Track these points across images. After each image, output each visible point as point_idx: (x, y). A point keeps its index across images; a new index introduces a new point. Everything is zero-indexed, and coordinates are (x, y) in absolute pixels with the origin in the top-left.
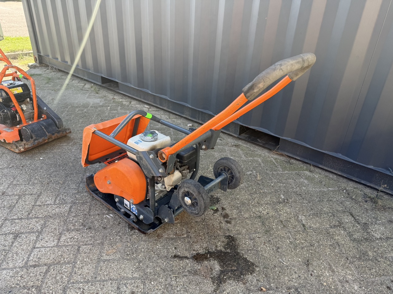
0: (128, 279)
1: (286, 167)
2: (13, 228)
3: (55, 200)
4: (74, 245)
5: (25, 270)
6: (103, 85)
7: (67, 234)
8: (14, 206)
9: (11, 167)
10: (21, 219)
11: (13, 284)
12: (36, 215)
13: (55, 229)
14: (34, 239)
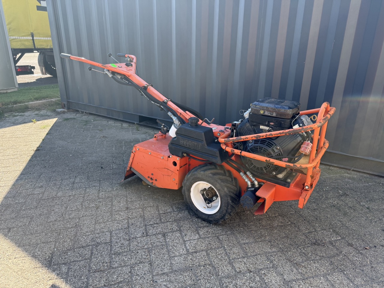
0: (269, 253)
1: (329, 172)
2: (157, 230)
4: (214, 236)
5: (190, 255)
6: (140, 123)
7: (201, 229)
10: (157, 223)
11: (190, 265)
12: (166, 220)
13: (190, 227)
14: (179, 236)
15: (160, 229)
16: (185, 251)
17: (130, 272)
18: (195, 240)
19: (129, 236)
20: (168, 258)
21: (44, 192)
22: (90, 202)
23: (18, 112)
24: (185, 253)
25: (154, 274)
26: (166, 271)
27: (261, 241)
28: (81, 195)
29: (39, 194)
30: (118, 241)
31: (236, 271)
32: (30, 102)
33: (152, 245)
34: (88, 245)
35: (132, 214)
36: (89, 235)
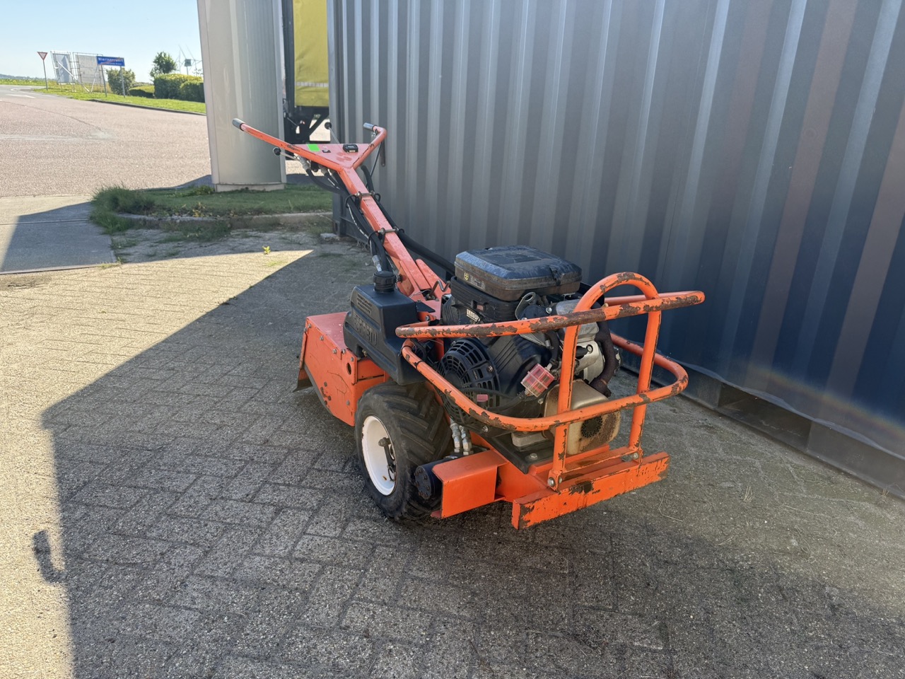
0: (449, 615)
1: (818, 486)
2: (275, 497)
3: (344, 466)
4: (368, 543)
5: (287, 562)
7: (358, 522)
8: (281, 464)
9: (280, 403)
10: (289, 485)
11: (269, 579)
12: (311, 483)
13: (340, 511)
14: (304, 520)
15: (282, 497)
16: (286, 551)
17: (162, 554)
18: (325, 537)
19: (220, 492)
20: (245, 553)
21: (168, 379)
22: (218, 414)
23: (256, 231)
24: (282, 555)
25: (195, 572)
26: (220, 573)
27: (456, 586)
28: (215, 399)
29: (158, 380)
30: (196, 494)
31: (340, 622)
32: (286, 213)
33: (242, 520)
34: (145, 487)
35: (264, 454)
36: (163, 470)
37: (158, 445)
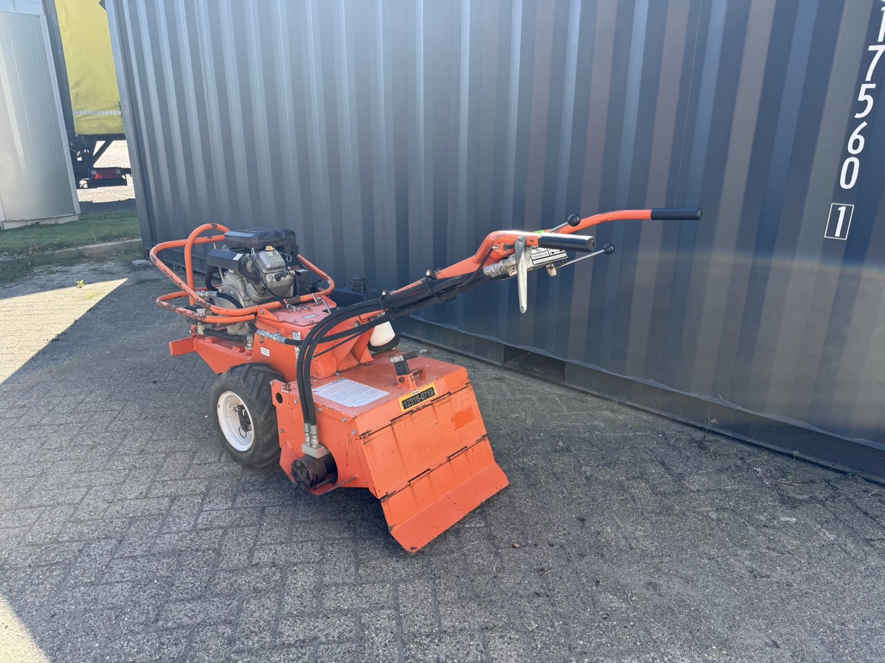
1: (574, 406)
2: (167, 491)
4: (257, 507)
7: (244, 495)
11: (182, 547)
12: (195, 475)
13: (226, 490)
15: (173, 490)
16: (190, 526)
17: (79, 551)
19: (115, 496)
20: (155, 535)
21: (23, 416)
22: (87, 437)
24: (188, 529)
25: (116, 557)
26: (138, 553)
28: (80, 425)
29: (13, 418)
30: (92, 502)
31: (250, 562)
32: (90, 244)
33: (142, 513)
34: (39, 506)
35: (144, 461)
36: (51, 490)
37: (38, 471)
